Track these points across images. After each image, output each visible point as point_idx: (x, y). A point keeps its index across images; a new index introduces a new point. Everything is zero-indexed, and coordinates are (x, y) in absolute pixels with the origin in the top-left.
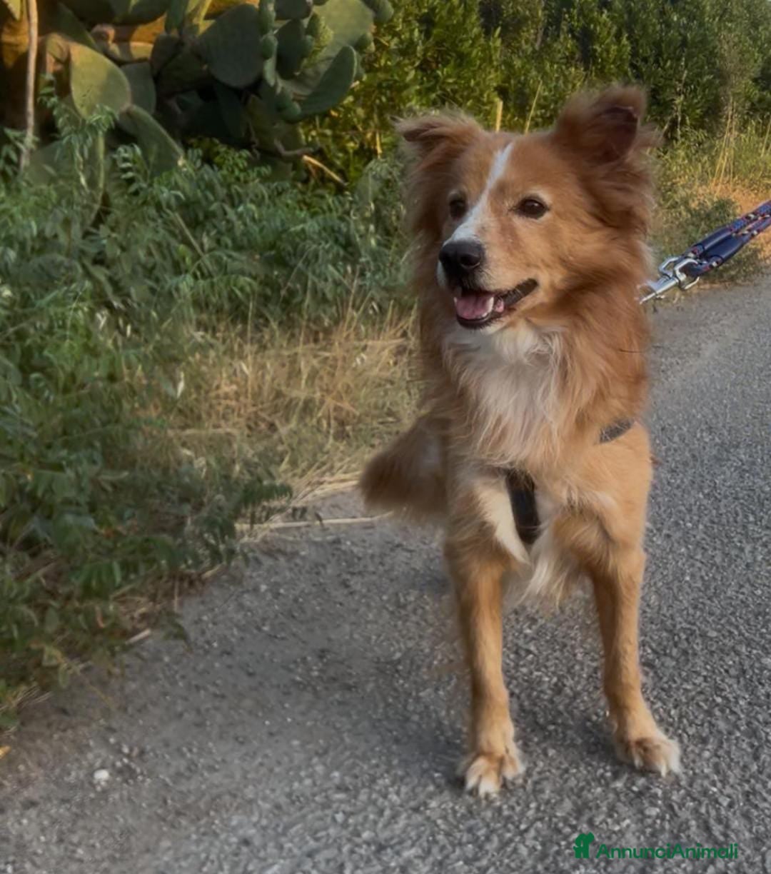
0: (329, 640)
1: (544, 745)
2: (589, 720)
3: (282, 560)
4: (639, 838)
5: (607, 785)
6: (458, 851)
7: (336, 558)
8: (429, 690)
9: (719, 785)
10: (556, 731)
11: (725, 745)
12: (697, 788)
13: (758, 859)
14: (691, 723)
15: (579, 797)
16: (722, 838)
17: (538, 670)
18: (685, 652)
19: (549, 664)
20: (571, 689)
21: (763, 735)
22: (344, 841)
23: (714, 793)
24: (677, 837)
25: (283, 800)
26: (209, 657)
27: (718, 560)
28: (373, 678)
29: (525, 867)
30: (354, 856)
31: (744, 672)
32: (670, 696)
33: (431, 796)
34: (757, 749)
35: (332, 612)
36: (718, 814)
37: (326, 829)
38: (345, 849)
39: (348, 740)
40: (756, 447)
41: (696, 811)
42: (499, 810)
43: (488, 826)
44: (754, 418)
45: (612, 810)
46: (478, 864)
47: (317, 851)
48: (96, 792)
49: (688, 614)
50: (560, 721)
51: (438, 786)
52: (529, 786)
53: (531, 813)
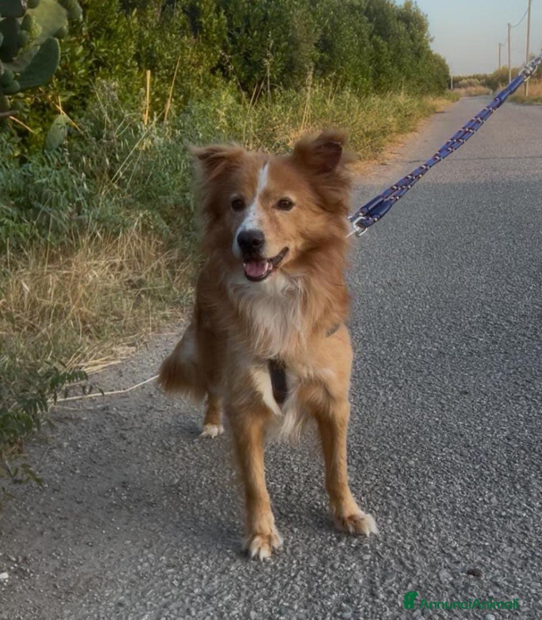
0: (126, 475)
1: (289, 526)
2: (313, 508)
3: (70, 424)
4: (363, 573)
5: (335, 545)
6: (258, 594)
7: (109, 420)
8: (205, 501)
9: (402, 538)
10: (295, 517)
11: (399, 515)
12: (389, 542)
13: (435, 576)
14: (375, 504)
15: (321, 554)
16: (411, 568)
17: (271, 481)
18: (360, 461)
19: (277, 477)
20: (296, 491)
21: (420, 507)
22: (184, 596)
23: (400, 543)
24: (386, 570)
25: (134, 577)
26: (45, 495)
27: (364, 401)
28: (165, 497)
29: (301, 597)
30: (193, 604)
31: (399, 470)
32: (358, 489)
33: (229, 564)
34: (419, 515)
35: (120, 456)
36: (406, 554)
37: (170, 591)
38: (187, 600)
39: (163, 537)
40: (369, 324)
41: (392, 554)
42: (275, 567)
43: (271, 576)
44: (363, 304)
45: (342, 559)
46: (272, 599)
47: (169, 603)
48: (5, 587)
49: (356, 438)
50: (295, 510)
51: (231, 558)
52: (288, 551)
53: (294, 566)
